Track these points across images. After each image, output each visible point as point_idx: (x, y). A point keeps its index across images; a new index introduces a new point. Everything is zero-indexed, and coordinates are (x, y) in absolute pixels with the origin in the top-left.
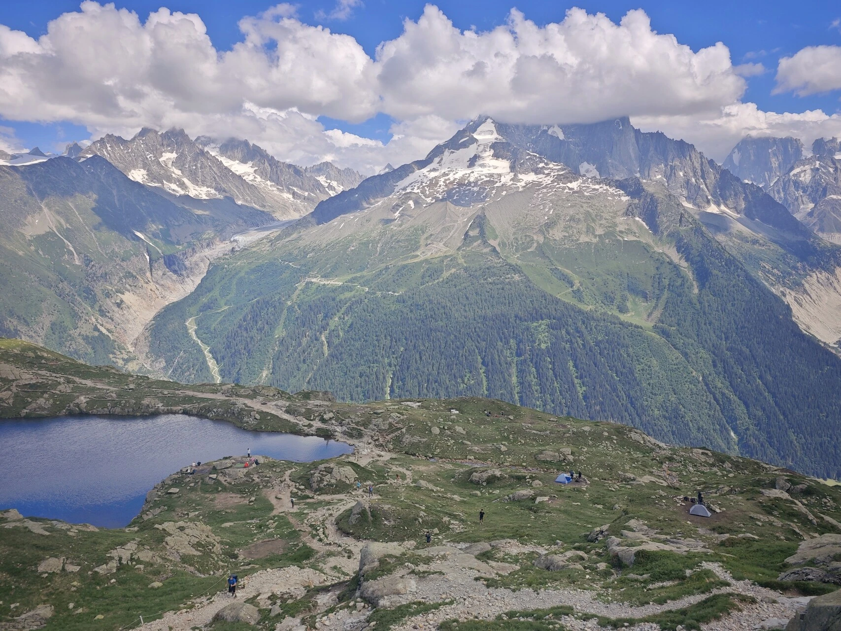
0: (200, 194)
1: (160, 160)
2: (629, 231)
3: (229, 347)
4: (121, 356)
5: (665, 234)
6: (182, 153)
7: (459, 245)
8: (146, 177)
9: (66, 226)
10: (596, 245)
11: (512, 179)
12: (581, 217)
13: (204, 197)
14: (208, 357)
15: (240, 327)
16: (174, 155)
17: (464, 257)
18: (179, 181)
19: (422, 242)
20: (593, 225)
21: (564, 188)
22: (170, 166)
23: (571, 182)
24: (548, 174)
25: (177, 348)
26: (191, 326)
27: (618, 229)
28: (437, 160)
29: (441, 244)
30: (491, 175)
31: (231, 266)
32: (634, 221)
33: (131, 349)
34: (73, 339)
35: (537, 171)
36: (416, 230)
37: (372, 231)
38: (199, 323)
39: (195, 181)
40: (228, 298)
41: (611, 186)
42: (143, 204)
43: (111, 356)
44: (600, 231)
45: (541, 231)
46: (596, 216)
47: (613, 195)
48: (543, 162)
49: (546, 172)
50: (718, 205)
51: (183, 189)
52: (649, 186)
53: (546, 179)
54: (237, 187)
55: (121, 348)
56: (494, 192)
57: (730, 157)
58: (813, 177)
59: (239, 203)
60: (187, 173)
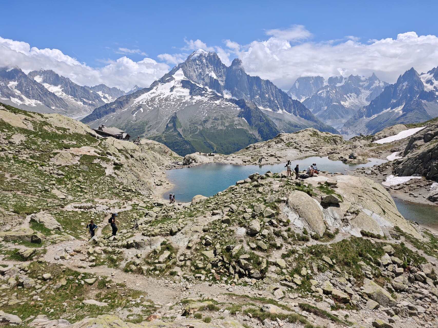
0: (32, 104)
1: (8, 85)
2: (240, 124)
5: (254, 125)
6: (21, 82)
7: (164, 131)
8: (1, 95)
10: (225, 131)
11: (190, 99)
12: (219, 117)
13: (34, 105)
16: (16, 83)
17: (165, 137)
18: (19, 97)
19: (146, 129)
20: (224, 121)
21: (213, 104)
22: (14, 89)
23: (216, 100)
24: (206, 97)
27: (235, 123)
28: (155, 88)
29: (155, 130)
30: (181, 96)
32: (242, 119)
35: (202, 95)
36: (143, 123)
37: (122, 123)
39: (28, 97)
41: (233, 103)
44: (227, 124)
45: (201, 124)
46: (226, 117)
47: (234, 107)
48: (204, 90)
49: (206, 95)
50: (282, 110)
51: (22, 101)
52: (248, 103)
53: (205, 99)
54: (52, 99)
56: (182, 104)
57: (295, 84)
58: (327, 94)
59: (53, 108)
60: (24, 92)
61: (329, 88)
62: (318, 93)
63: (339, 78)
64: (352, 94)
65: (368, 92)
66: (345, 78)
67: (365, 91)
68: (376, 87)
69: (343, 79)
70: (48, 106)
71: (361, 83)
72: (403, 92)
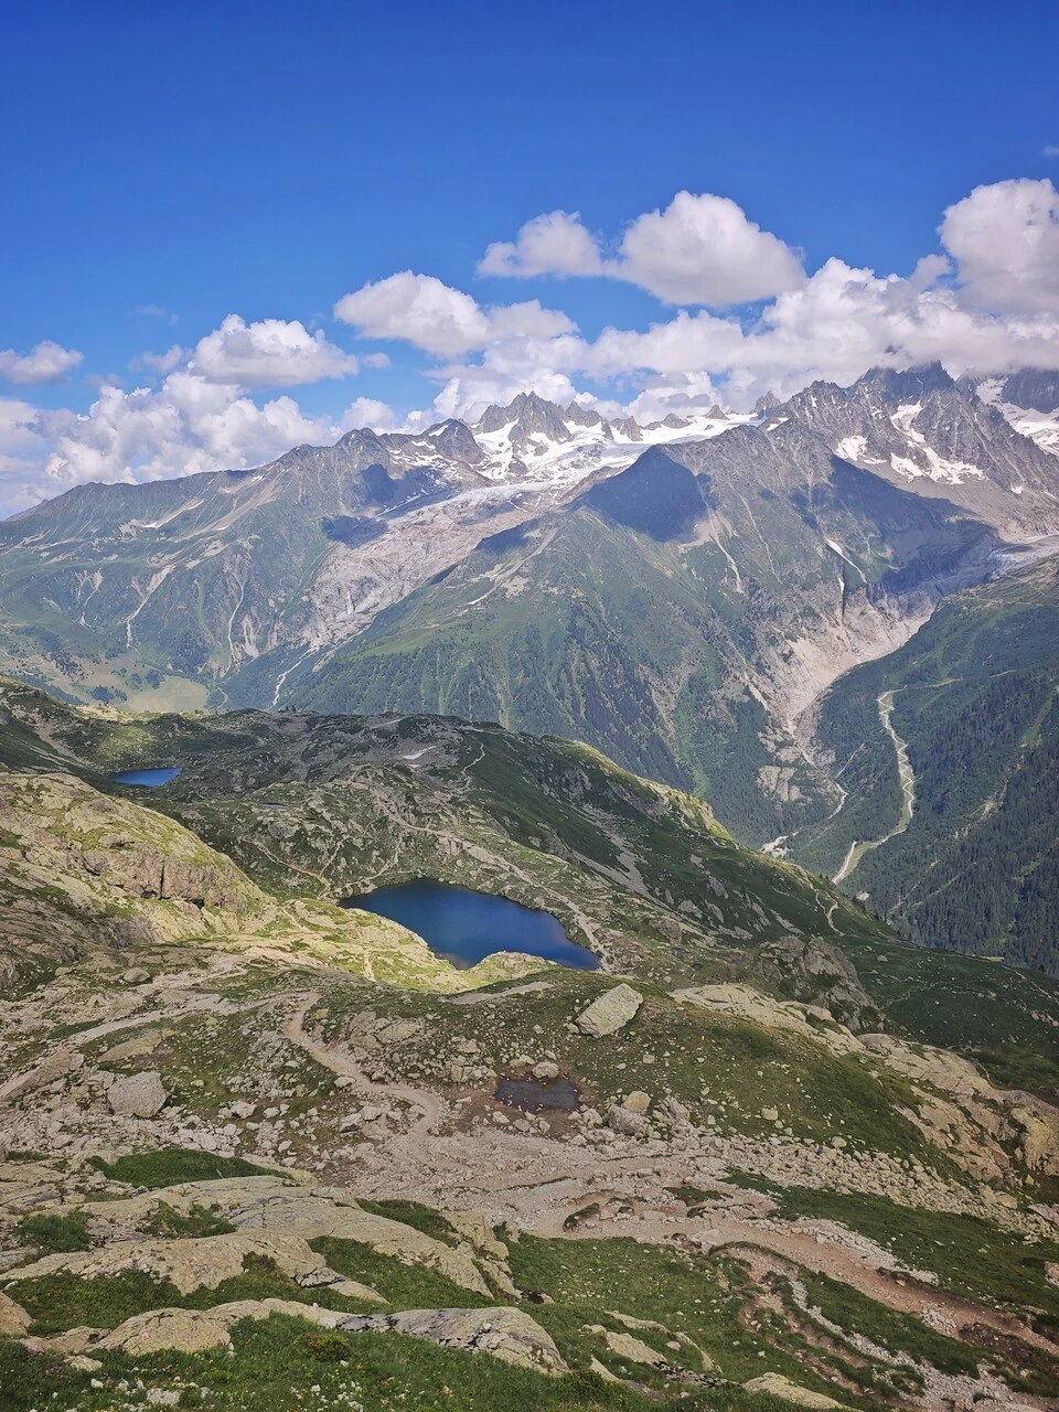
0: (950, 475)
1: (893, 418)
3: (938, 749)
4: (774, 737)
6: (931, 404)
8: (865, 449)
9: (732, 533)
13: (956, 480)
14: (902, 757)
15: (964, 718)
16: (917, 409)
18: (917, 453)
22: (906, 427)
25: (857, 738)
26: (885, 704)
31: (973, 609)
33: (791, 728)
34: (714, 703)
38: (898, 701)
39: (944, 452)
40: (957, 664)
42: (851, 497)
43: (760, 734)
51: (921, 467)
54: (1019, 460)
55: (776, 725)
59: (1018, 490)
60: (933, 439)
70: (1002, 481)
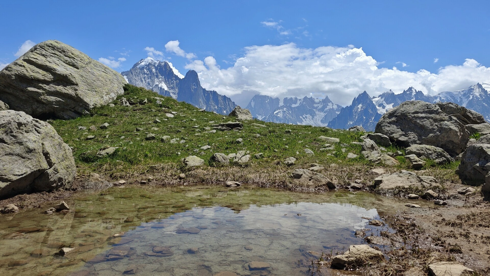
57: (250, 103)
58: (283, 115)
61: (285, 108)
62: (275, 113)
63: (294, 99)
64: (308, 116)
65: (323, 114)
66: (300, 100)
67: (320, 113)
68: (330, 109)
69: (298, 100)
71: (315, 105)
72: (358, 114)
